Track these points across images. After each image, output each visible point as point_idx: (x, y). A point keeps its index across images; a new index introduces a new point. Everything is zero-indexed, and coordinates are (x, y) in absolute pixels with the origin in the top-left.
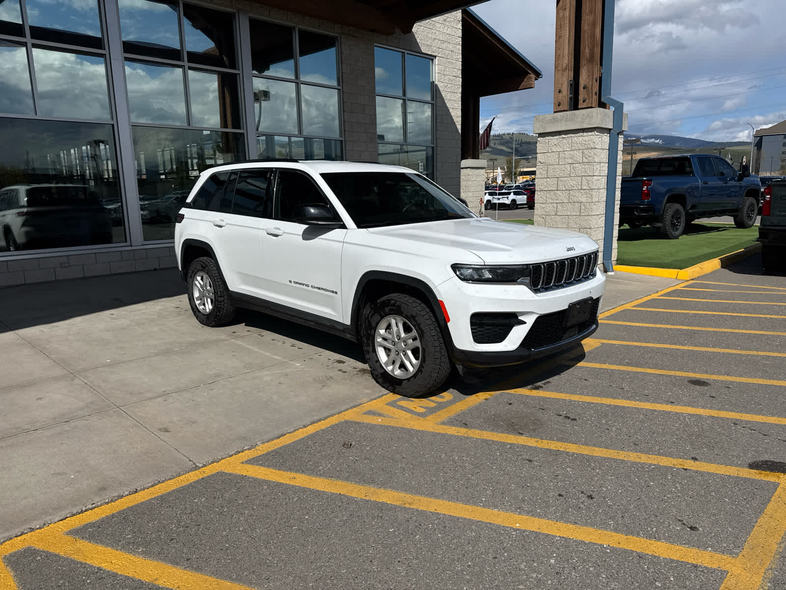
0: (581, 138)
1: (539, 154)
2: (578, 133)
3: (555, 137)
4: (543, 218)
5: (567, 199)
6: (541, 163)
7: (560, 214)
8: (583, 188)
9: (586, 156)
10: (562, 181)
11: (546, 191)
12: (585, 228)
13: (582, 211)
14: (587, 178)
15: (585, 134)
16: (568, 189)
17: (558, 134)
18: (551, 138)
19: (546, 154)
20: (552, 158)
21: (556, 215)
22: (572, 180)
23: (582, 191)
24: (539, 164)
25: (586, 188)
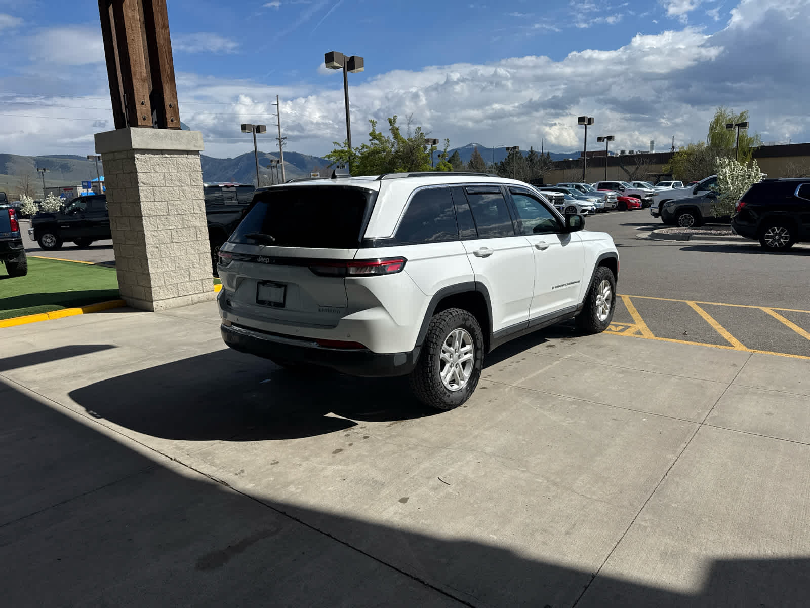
0: (185, 160)
1: (140, 174)
2: (182, 154)
3: (157, 156)
4: (157, 247)
5: (180, 224)
6: (145, 184)
7: (176, 241)
8: (196, 212)
9: (194, 180)
10: (172, 205)
11: (157, 216)
12: (205, 253)
13: (199, 235)
14: (198, 201)
15: (190, 156)
16: (180, 213)
17: (160, 152)
18: (153, 156)
19: (149, 174)
20: (157, 178)
21: (172, 242)
22: (183, 204)
23: (195, 215)
24: (142, 185)
25: (198, 212)
